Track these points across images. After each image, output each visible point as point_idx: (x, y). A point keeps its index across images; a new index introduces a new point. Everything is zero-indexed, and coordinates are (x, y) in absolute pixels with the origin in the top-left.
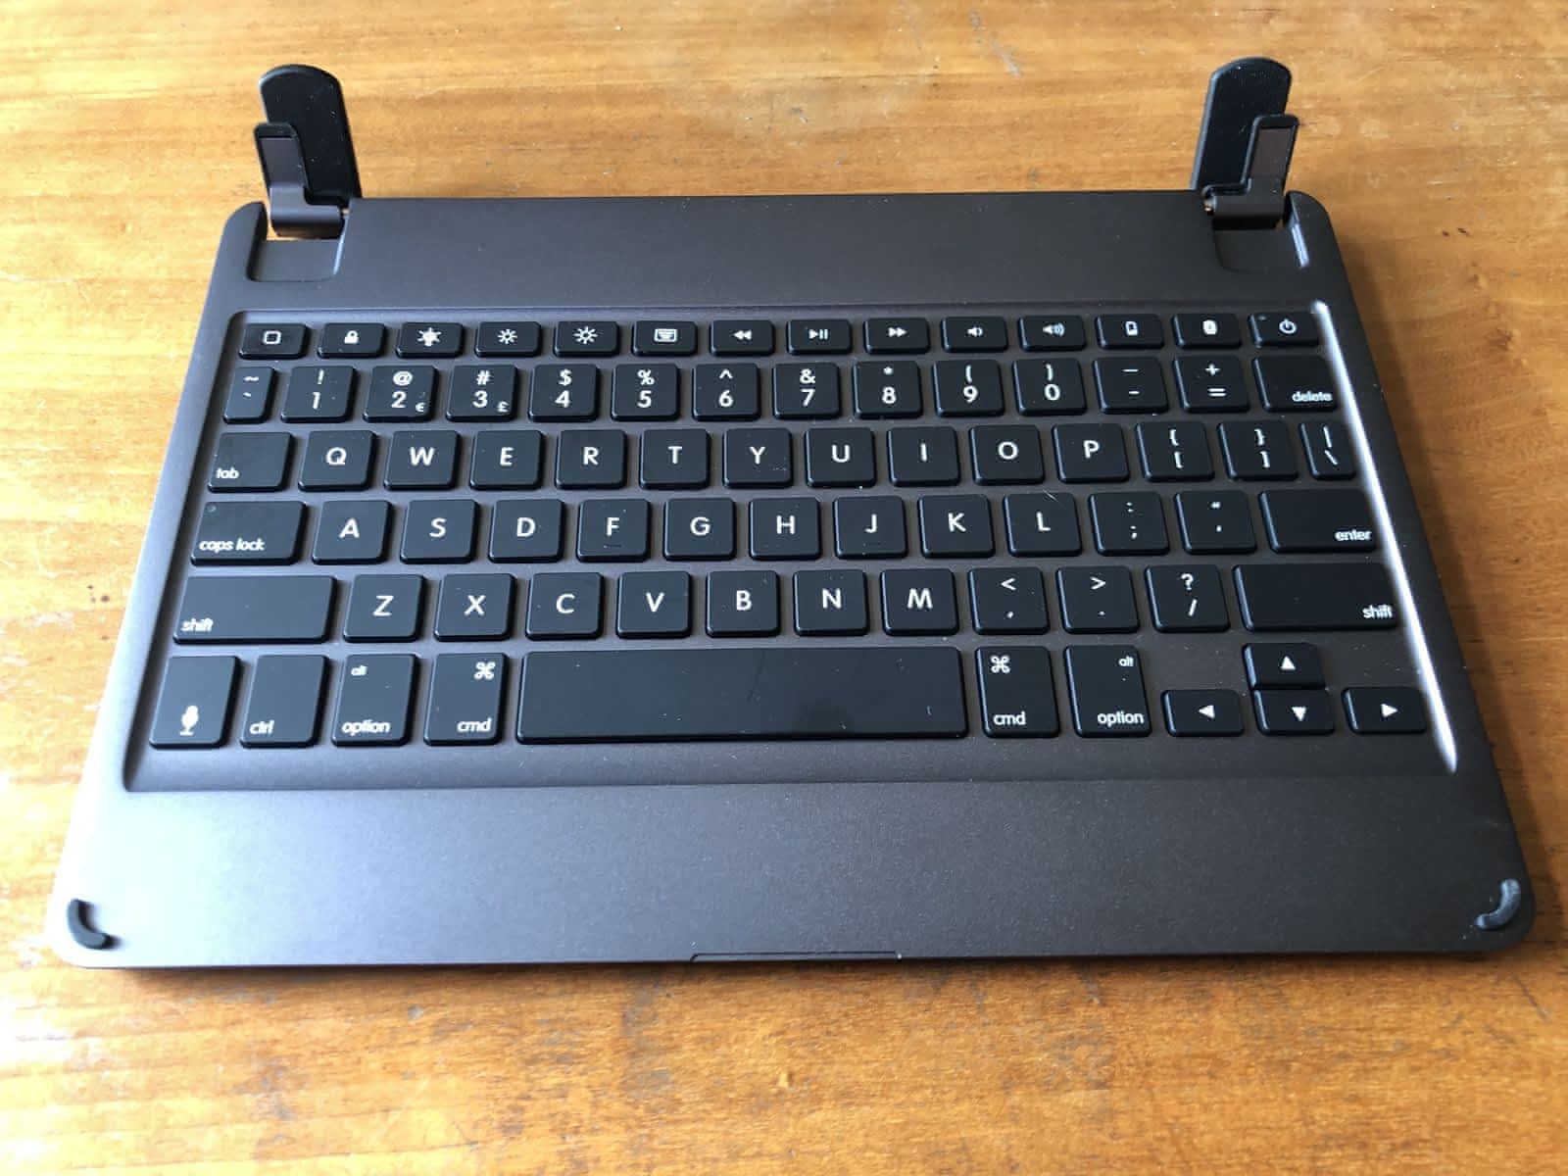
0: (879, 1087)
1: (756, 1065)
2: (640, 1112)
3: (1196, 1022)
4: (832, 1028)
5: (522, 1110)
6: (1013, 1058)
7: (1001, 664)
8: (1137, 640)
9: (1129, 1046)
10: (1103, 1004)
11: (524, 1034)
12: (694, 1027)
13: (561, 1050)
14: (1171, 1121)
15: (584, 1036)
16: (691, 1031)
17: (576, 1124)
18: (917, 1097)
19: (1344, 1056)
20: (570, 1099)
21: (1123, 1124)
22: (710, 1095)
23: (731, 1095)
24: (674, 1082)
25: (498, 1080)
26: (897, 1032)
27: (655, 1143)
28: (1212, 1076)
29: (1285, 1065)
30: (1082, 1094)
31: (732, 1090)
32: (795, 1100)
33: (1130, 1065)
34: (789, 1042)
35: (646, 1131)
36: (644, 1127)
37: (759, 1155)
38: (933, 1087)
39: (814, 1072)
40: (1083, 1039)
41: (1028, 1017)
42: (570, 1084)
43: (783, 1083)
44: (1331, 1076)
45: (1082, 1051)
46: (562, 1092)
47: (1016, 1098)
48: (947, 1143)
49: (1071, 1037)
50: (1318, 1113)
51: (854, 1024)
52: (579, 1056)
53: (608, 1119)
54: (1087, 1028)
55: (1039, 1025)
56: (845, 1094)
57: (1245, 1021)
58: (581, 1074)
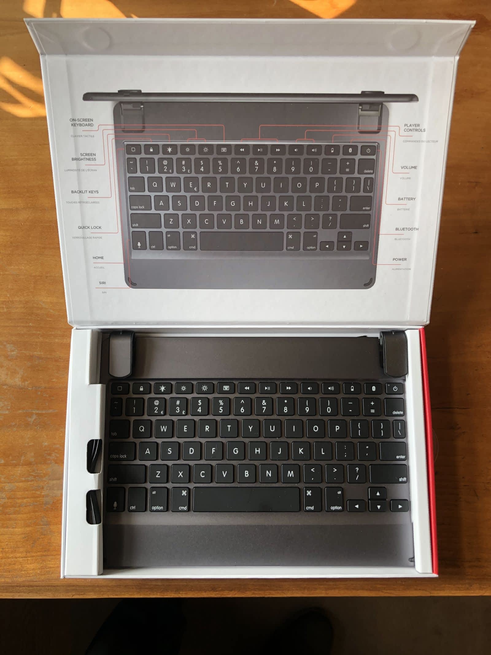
7: (309, 493)
8: (343, 485)
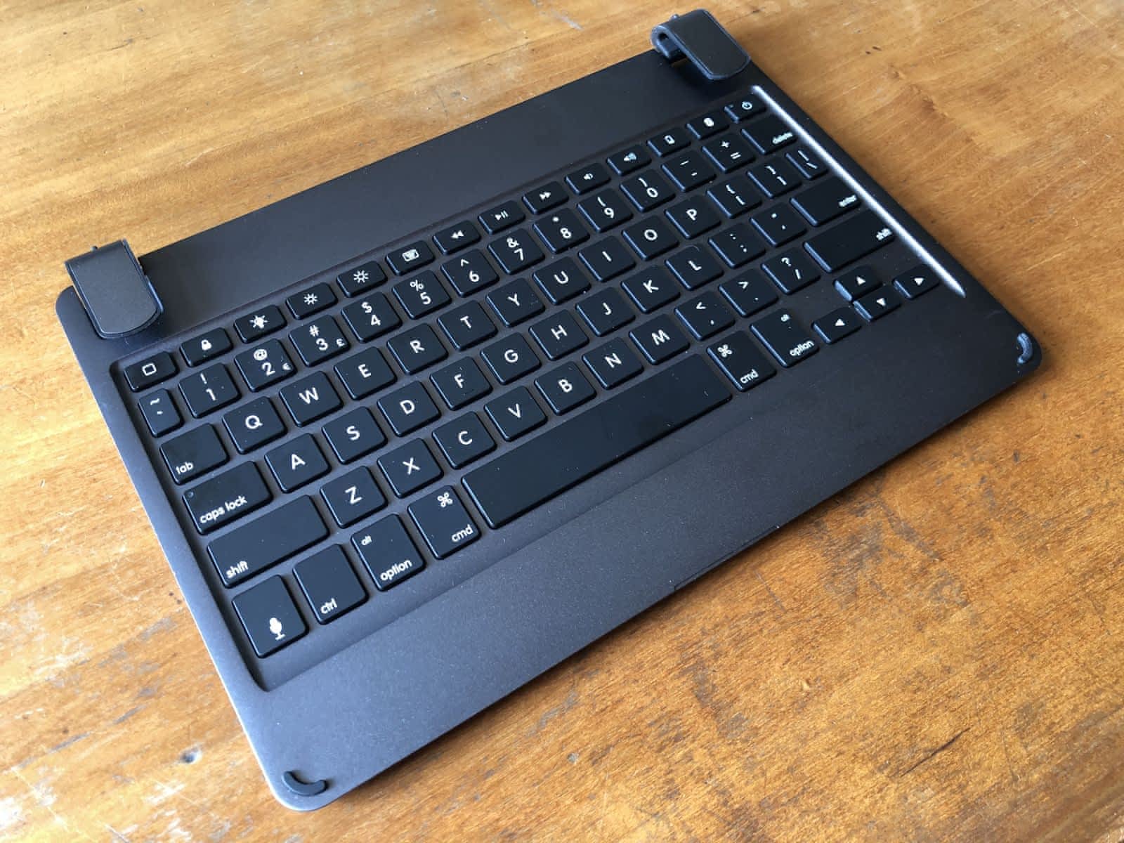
0: (857, 663)
1: (786, 685)
2: (739, 746)
3: (990, 546)
4: (813, 644)
5: (672, 780)
6: (914, 612)
7: (725, 351)
9: (966, 576)
10: (942, 560)
11: (646, 736)
12: (739, 681)
13: (673, 734)
14: (1008, 605)
15: (680, 719)
16: (739, 684)
17: (707, 772)
18: (879, 658)
19: (1068, 529)
20: (696, 760)
21: (988, 619)
22: (772, 715)
23: (783, 709)
24: (747, 719)
25: (648, 770)
26: (849, 628)
27: (758, 758)
28: (1014, 571)
29: (1044, 548)
30: (959, 613)
31: (781, 706)
32: (818, 695)
33: (973, 586)
34: (795, 663)
35: (749, 754)
36: (747, 752)
37: (817, 734)
38: (884, 648)
39: (819, 673)
40: (943, 584)
41: (909, 586)
42: (691, 751)
43: (806, 687)
44: (1067, 543)
45: (946, 591)
46: (689, 757)
47: (928, 632)
48: (909, 675)
49: (936, 585)
50: (1072, 565)
51: (824, 635)
52: (685, 733)
53: (724, 759)
54: (941, 576)
55: (917, 587)
56: (841, 677)
57: (1013, 535)
58: (693, 741)
